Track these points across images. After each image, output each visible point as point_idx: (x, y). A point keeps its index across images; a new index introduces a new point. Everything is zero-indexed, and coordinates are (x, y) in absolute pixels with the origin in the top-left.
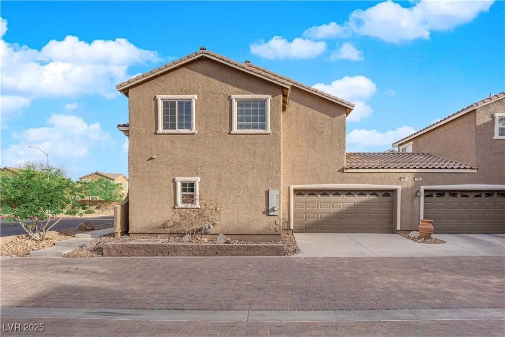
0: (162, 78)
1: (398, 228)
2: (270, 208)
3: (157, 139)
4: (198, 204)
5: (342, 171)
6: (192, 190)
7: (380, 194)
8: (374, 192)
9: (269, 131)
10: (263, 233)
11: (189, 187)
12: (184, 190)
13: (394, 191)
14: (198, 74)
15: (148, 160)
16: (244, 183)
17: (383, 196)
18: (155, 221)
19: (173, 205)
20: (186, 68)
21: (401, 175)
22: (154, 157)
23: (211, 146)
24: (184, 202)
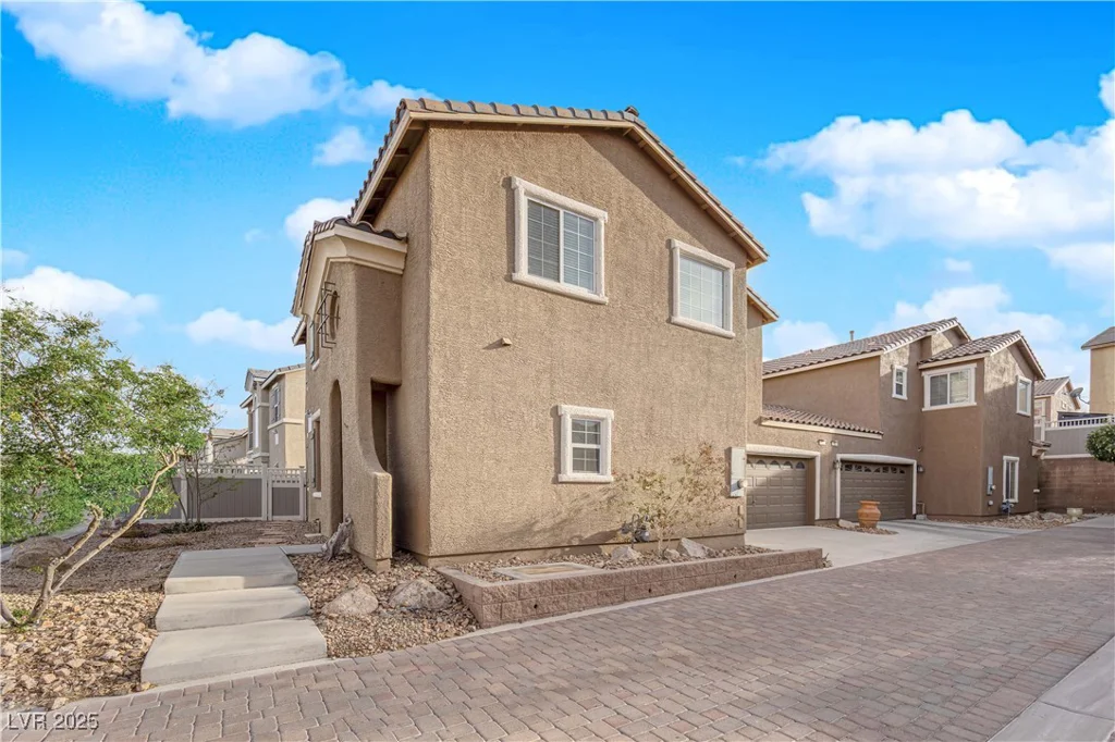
0: (527, 136)
1: (817, 517)
2: (733, 482)
3: (511, 295)
4: (609, 472)
5: (759, 422)
6: (596, 439)
7: (795, 464)
8: (787, 460)
9: (731, 333)
10: (721, 534)
11: (590, 431)
12: (577, 438)
13: (812, 459)
14: (609, 164)
15: (490, 347)
16: (693, 431)
17: (797, 467)
18: (508, 517)
19: (552, 475)
20: (583, 136)
21: (819, 436)
22: (507, 341)
23: (635, 340)
24: (578, 467)
